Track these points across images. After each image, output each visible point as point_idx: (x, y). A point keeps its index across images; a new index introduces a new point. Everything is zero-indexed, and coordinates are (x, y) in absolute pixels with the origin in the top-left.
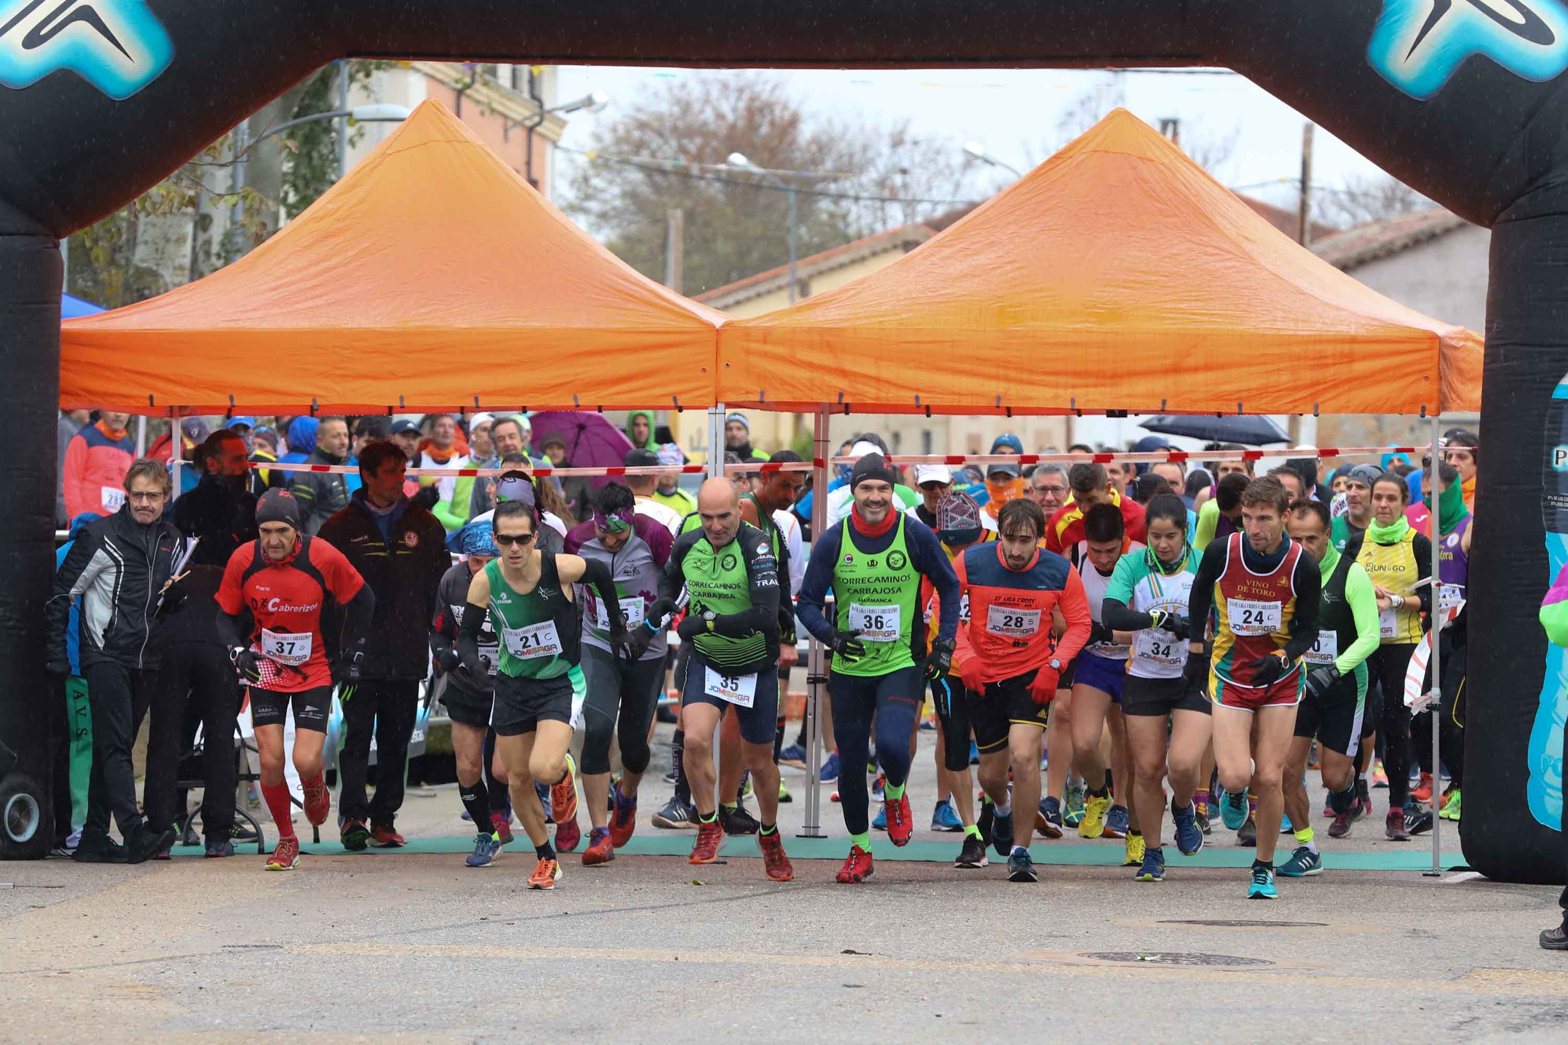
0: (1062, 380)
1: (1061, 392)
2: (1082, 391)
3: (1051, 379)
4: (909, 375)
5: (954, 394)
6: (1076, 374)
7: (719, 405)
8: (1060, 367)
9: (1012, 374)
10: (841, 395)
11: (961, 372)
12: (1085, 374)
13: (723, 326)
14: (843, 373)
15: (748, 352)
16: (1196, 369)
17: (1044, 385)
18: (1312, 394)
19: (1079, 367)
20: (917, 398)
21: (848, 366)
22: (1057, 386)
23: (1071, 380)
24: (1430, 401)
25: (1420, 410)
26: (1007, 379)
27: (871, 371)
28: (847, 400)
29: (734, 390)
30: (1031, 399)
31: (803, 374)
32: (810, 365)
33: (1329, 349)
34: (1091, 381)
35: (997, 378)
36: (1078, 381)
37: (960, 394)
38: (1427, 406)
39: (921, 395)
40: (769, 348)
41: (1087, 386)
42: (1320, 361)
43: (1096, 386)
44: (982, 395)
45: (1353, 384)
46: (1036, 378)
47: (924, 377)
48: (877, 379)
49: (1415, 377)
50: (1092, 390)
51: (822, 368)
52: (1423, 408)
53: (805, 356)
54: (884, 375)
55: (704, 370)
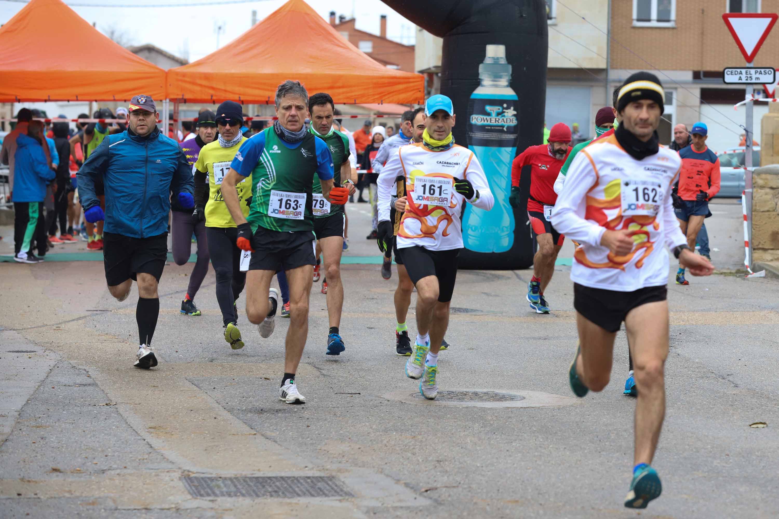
4: (237, 89)
5: (253, 96)
7: (167, 99)
10: (212, 96)
11: (255, 88)
13: (168, 71)
14: (213, 88)
15: (178, 80)
16: (339, 88)
18: (380, 97)
20: (240, 97)
21: (215, 86)
24: (421, 99)
25: (417, 102)
27: (222, 87)
28: (214, 98)
29: (173, 94)
31: (197, 88)
32: (201, 85)
33: (386, 81)
35: (268, 90)
37: (255, 96)
40: (186, 79)
42: (383, 85)
45: (394, 93)
47: (242, 90)
48: (226, 91)
49: (416, 91)
51: (205, 86)
52: (419, 102)
53: (199, 82)
54: (228, 88)
55: (161, 87)
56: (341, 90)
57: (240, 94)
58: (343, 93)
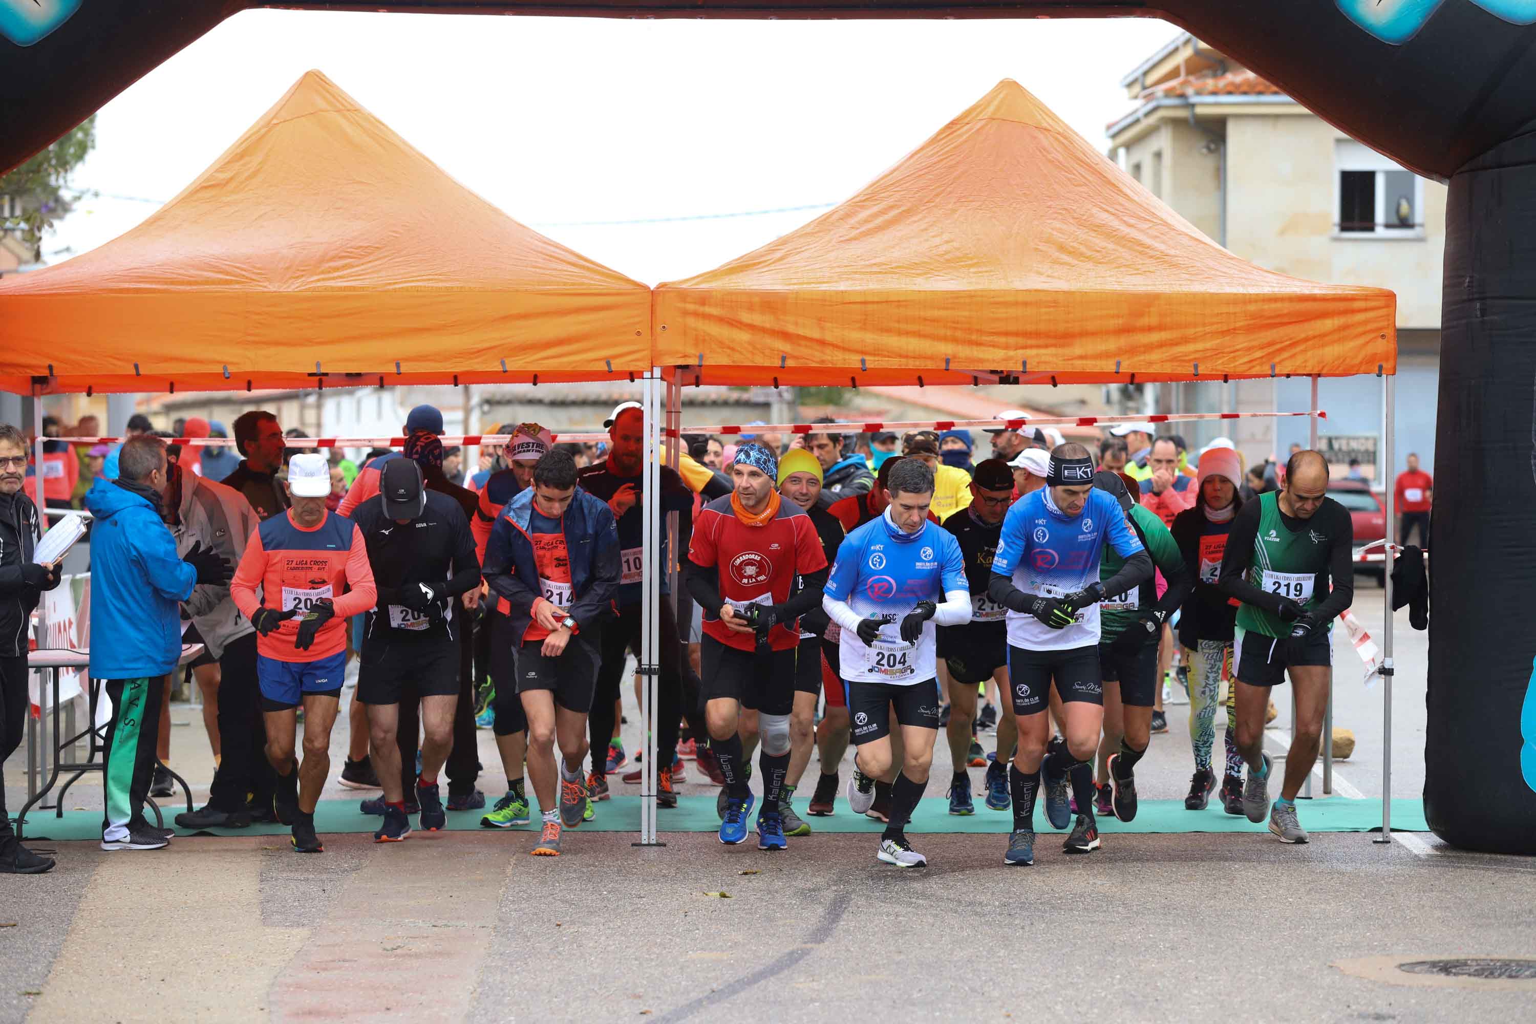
0: (1012, 340)
1: (1011, 353)
2: (1034, 352)
3: (1002, 340)
4: (855, 336)
5: (901, 356)
6: (1026, 334)
7: (655, 369)
8: (1012, 327)
9: (959, 334)
10: (784, 359)
11: (907, 333)
12: (1037, 334)
13: (658, 288)
14: (786, 336)
15: (685, 313)
16: (1150, 329)
17: (994, 346)
18: (1269, 354)
19: (1030, 328)
20: (863, 361)
21: (791, 329)
22: (1007, 347)
23: (1021, 341)
24: (1387, 360)
25: (1377, 369)
26: (955, 340)
27: (816, 335)
29: (671, 353)
30: (981, 361)
31: (744, 336)
32: (751, 327)
33: (1286, 307)
34: (1041, 342)
35: (944, 339)
36: (1030, 342)
37: (907, 357)
38: (1384, 365)
39: (867, 358)
40: (707, 310)
41: (1038, 347)
42: (1279, 320)
43: (1046, 346)
44: (931, 358)
45: (1310, 343)
46: (985, 338)
47: (870, 338)
48: (822, 343)
49: (1373, 335)
50: (1043, 351)
51: (763, 330)
52: (1381, 368)
53: (746, 317)
54: (829, 337)
55: (639, 333)
56: (1155, 337)
57: (863, 353)
58: (1161, 345)
